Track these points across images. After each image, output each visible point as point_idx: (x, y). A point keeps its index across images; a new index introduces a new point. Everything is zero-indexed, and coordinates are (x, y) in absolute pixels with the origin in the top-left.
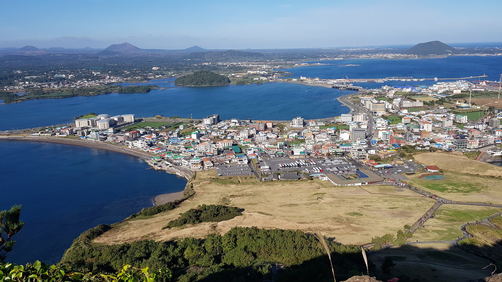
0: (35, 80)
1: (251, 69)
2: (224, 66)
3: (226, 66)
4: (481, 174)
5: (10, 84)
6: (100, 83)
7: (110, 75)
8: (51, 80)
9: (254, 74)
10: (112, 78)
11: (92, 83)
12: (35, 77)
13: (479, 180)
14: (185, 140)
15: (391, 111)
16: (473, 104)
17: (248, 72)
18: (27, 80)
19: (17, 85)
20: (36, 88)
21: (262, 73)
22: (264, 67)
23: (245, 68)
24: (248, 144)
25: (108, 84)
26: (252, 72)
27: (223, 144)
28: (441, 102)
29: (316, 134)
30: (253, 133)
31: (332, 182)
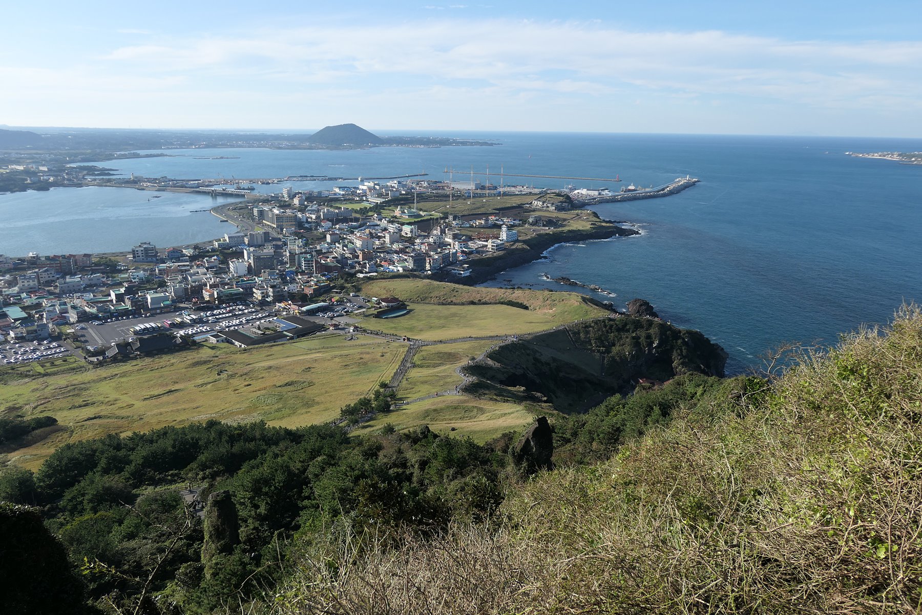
1: (18, 162)
4: (454, 299)
9: (27, 172)
13: (453, 309)
15: (306, 225)
16: (421, 210)
17: (10, 167)
21: (45, 169)
26: (21, 168)
28: (378, 208)
29: (186, 271)
30: (48, 279)
31: (237, 343)
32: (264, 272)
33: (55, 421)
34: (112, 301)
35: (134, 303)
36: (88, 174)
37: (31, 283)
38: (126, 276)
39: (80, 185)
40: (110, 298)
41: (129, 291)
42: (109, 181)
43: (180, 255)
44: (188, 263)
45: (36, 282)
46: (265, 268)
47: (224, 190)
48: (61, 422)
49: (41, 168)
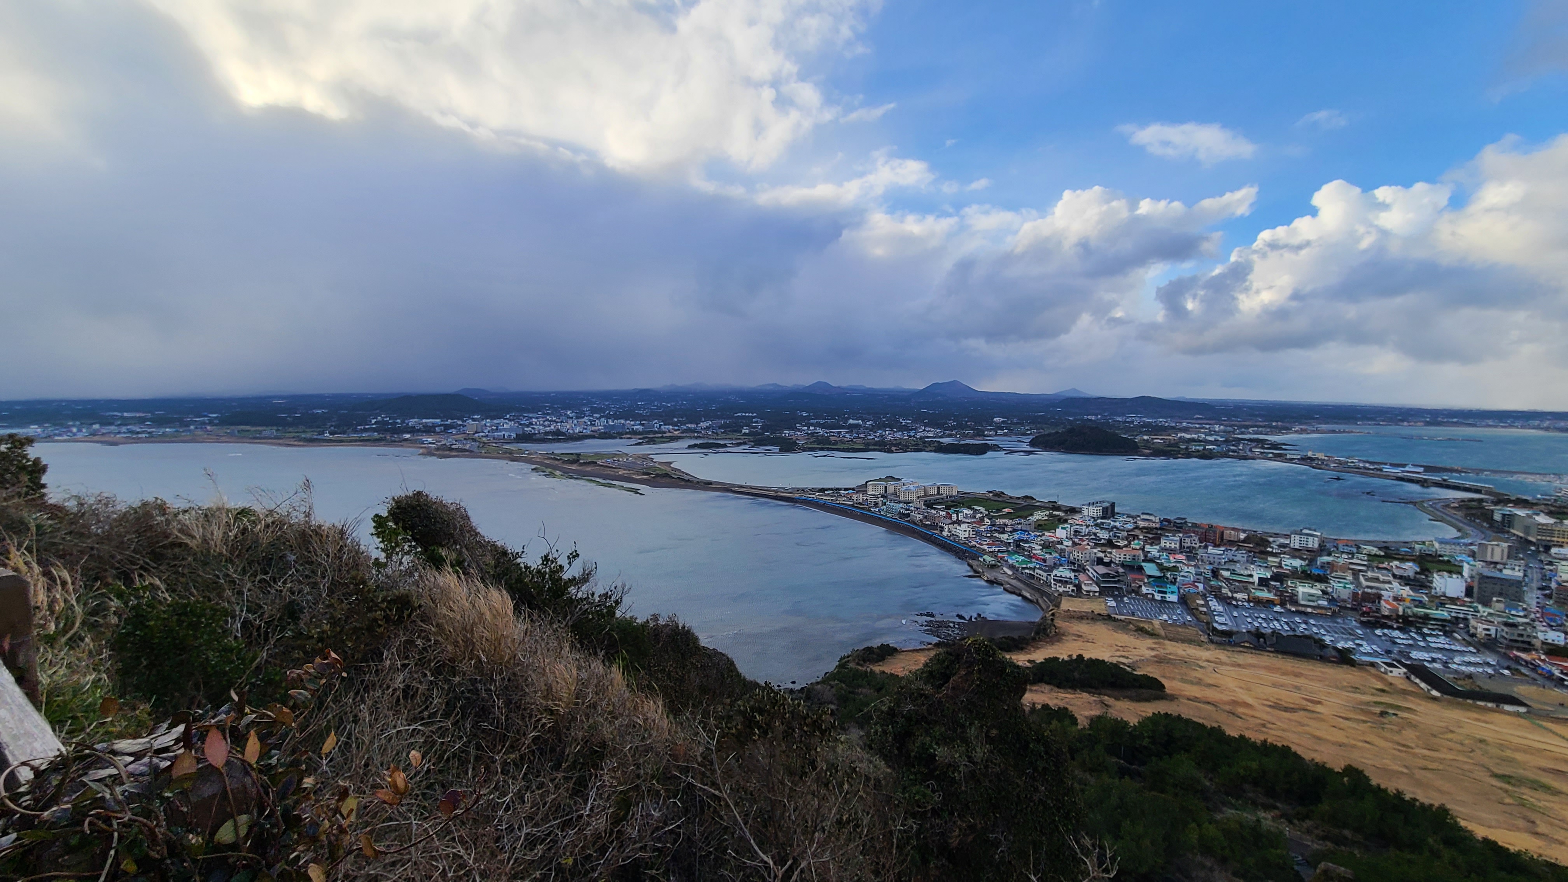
0: (822, 426)
1: (1186, 430)
2: (1128, 422)
3: (1132, 422)
5: (789, 429)
6: (910, 436)
7: (926, 425)
8: (843, 427)
9: (1193, 440)
10: (927, 429)
11: (898, 435)
12: (822, 421)
14: (1043, 538)
17: (1179, 435)
18: (812, 425)
19: (799, 430)
20: (822, 436)
21: (1212, 438)
22: (1217, 427)
23: (1173, 428)
24: (1178, 565)
25: (921, 438)
26: (1188, 436)
27: (1122, 556)
29: (1360, 571)
30: (1189, 544)
31: (1423, 685)
32: (1498, 601)
33: (1163, 686)
34: (1253, 583)
35: (1280, 594)
36: (1256, 447)
37: (1173, 546)
38: (1277, 560)
39: (1245, 458)
40: (1251, 580)
41: (1277, 577)
42: (1280, 455)
43: (1355, 550)
44: (1365, 563)
45: (1177, 546)
46: (1500, 594)
47: (1445, 480)
48: (1168, 691)
49: (1208, 438)
